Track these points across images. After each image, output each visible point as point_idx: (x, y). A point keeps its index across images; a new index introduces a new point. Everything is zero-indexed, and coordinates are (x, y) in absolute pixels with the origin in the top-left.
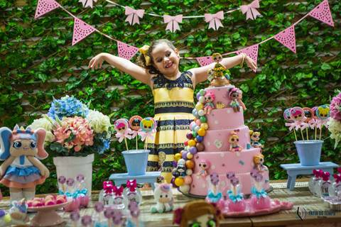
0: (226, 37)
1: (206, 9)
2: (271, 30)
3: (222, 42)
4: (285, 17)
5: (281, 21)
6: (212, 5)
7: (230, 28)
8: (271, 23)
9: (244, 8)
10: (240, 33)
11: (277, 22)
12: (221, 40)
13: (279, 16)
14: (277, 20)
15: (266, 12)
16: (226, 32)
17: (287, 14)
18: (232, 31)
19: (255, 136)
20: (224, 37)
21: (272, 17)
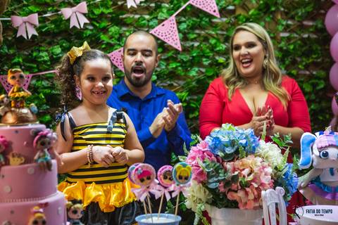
0: (43, 51)
1: (15, 9)
2: (103, 46)
3: (36, 57)
4: (121, 32)
5: (117, 36)
6: (24, 5)
7: (48, 40)
8: (104, 38)
9: (67, 12)
10: (61, 47)
11: (111, 38)
12: (35, 54)
13: (114, 29)
14: (110, 33)
15: (98, 22)
16: (43, 44)
17: (124, 29)
18: (50, 44)
19: (75, 212)
20: (39, 51)
21: (105, 30)
